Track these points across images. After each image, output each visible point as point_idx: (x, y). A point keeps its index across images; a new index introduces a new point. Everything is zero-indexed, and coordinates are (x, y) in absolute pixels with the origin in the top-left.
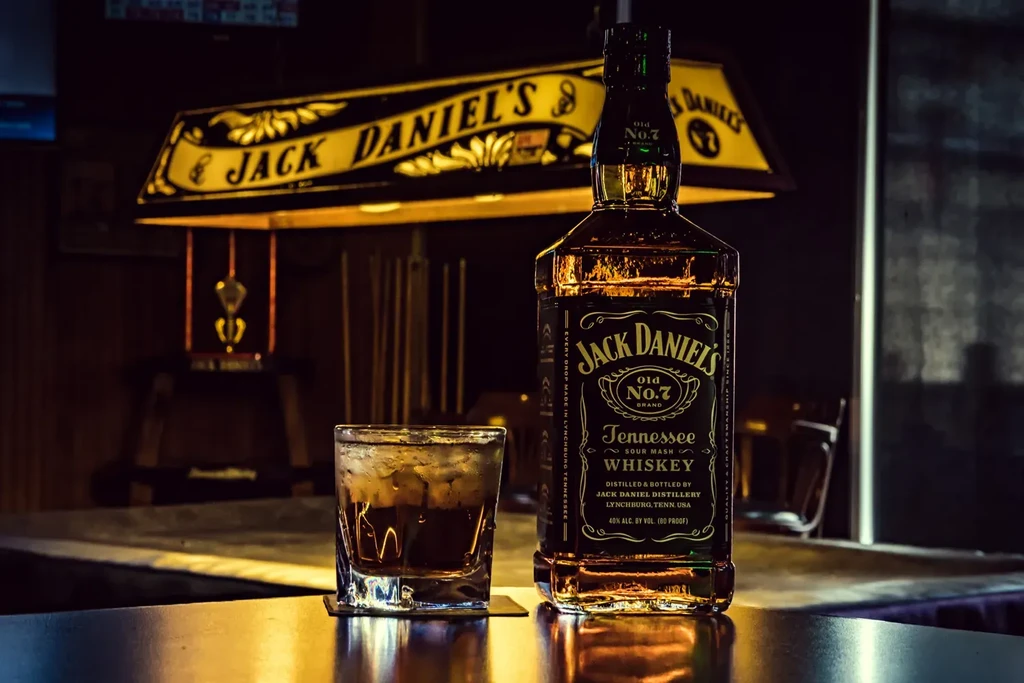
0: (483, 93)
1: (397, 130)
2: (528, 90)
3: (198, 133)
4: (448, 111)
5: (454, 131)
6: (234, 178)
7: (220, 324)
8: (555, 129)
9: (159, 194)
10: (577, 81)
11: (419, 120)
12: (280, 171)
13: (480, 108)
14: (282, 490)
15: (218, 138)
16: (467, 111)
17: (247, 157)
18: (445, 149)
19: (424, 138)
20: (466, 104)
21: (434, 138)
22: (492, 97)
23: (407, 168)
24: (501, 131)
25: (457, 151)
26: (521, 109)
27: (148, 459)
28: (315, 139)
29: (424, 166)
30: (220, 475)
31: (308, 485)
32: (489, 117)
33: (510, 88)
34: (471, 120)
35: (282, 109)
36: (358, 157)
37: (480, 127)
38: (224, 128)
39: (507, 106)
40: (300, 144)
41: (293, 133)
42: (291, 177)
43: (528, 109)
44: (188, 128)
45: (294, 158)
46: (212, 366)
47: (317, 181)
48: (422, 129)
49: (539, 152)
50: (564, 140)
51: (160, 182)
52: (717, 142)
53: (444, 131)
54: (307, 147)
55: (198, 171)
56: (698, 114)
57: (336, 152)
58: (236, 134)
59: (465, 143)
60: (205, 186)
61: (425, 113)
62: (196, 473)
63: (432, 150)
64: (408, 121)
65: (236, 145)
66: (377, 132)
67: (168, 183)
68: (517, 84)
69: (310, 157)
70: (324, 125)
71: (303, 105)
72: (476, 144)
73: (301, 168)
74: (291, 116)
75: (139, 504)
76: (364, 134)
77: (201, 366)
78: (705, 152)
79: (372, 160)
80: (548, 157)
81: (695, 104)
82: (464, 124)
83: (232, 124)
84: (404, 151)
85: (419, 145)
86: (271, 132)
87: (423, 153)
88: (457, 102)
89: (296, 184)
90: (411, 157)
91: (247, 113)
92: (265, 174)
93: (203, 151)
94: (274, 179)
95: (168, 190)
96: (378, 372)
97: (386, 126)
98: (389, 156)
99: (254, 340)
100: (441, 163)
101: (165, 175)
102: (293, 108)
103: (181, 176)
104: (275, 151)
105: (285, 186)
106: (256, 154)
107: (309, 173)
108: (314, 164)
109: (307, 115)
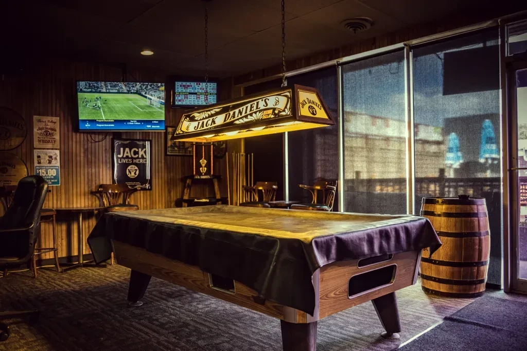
0: (255, 102)
1: (234, 113)
2: (267, 100)
3: (188, 119)
4: (247, 107)
5: (248, 112)
6: (196, 128)
7: (201, 169)
8: (274, 109)
9: (179, 134)
10: (279, 97)
11: (240, 110)
12: (206, 126)
13: (255, 106)
14: (215, 203)
15: (192, 119)
16: (252, 107)
17: (199, 123)
18: (246, 117)
19: (241, 115)
20: (251, 105)
21: (243, 114)
22: (258, 103)
23: (237, 122)
24: (260, 111)
25: (249, 117)
26: (265, 105)
27: (186, 197)
28: (215, 117)
29: (241, 121)
30: (201, 201)
31: (220, 202)
32: (257, 108)
33: (262, 100)
34: (253, 109)
35: (207, 111)
36: (225, 121)
37: (255, 111)
38: (194, 117)
39: (262, 105)
40: (211, 119)
41: (209, 117)
42: (209, 127)
43: (267, 105)
44: (186, 118)
45: (210, 122)
46: (199, 177)
47: (215, 127)
48: (240, 112)
49: (270, 115)
50: (277, 112)
51: (180, 131)
52: (316, 112)
53: (246, 112)
54: (213, 119)
55: (188, 127)
56: (310, 104)
57: (220, 120)
58: (196, 119)
59: (251, 115)
60: (189, 131)
61: (241, 108)
62: (196, 200)
63: (243, 117)
64: (237, 111)
65: (197, 121)
66: (230, 114)
67: (181, 131)
68: (264, 99)
69: (213, 122)
70: (217, 114)
71: (212, 110)
72: (254, 115)
73: (211, 125)
74: (209, 113)
75: (185, 207)
76: (226, 115)
77: (196, 177)
78: (313, 114)
79: (228, 121)
80: (272, 116)
81: (310, 102)
82: (251, 110)
83: (196, 116)
84: (236, 118)
85: (240, 116)
86: (205, 117)
87: (241, 118)
88: (249, 105)
89: (210, 128)
90: (238, 119)
91: (199, 113)
92: (203, 127)
93: (189, 123)
94: (205, 128)
95: (181, 132)
96: (235, 178)
97: (232, 113)
98: (232, 120)
99: (208, 173)
100: (246, 120)
101: (181, 129)
102: (209, 111)
103: (184, 129)
104: (205, 121)
105: (208, 129)
106: (201, 122)
107: (213, 125)
108: (214, 123)
109: (213, 112)
